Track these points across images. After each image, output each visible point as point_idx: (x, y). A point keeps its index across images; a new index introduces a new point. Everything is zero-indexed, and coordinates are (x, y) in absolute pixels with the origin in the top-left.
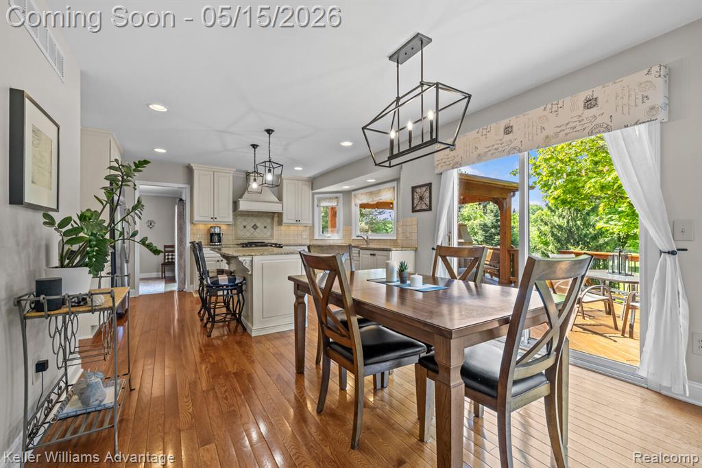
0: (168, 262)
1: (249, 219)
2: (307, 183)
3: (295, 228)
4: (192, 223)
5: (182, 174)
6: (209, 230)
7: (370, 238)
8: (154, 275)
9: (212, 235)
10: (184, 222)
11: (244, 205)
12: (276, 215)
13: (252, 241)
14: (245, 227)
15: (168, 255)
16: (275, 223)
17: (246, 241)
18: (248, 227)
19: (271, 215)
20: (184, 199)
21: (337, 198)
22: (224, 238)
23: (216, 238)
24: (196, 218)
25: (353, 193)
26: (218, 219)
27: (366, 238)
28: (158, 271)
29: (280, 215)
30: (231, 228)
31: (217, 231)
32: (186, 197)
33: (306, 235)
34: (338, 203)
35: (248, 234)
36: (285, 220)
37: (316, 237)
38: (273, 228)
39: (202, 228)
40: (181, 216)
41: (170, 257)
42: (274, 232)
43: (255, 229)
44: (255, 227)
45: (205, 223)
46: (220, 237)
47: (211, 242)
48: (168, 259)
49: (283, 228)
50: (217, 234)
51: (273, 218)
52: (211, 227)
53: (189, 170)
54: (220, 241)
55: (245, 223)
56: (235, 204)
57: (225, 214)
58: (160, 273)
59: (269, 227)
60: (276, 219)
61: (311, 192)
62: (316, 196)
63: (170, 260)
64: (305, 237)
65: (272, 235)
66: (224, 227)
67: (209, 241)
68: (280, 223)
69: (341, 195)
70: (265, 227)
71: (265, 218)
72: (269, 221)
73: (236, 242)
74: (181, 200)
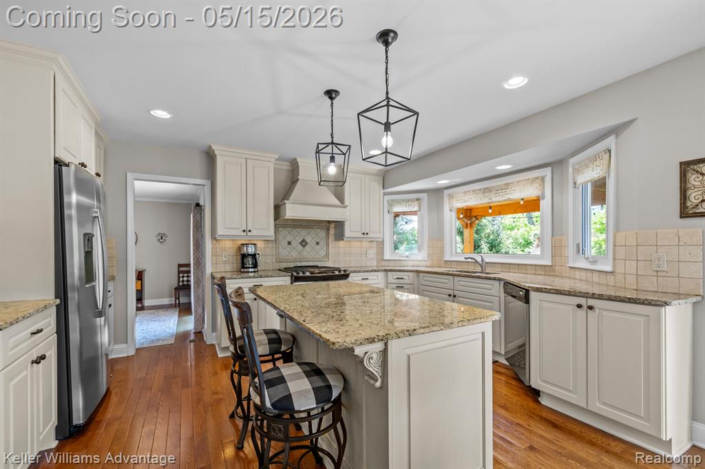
0: (183, 285)
1: (295, 231)
2: (376, 177)
3: (358, 244)
4: (214, 238)
5: (198, 163)
6: (240, 248)
7: (487, 260)
8: (166, 301)
9: (244, 256)
10: (203, 236)
11: (292, 211)
12: (332, 225)
13: (299, 264)
14: (289, 243)
15: (183, 277)
16: (331, 238)
17: (292, 265)
18: (294, 243)
19: (326, 225)
20: (201, 203)
21: (418, 199)
22: (260, 260)
23: (250, 261)
24: (220, 231)
25: (446, 192)
26: (254, 233)
27: (479, 260)
28: (171, 297)
29: (339, 225)
30: (270, 245)
31: (251, 250)
32: (205, 201)
33: (372, 252)
34: (420, 207)
35: (294, 254)
36: (347, 233)
37: (387, 256)
38: (328, 245)
39: (229, 247)
40: (199, 227)
41: (185, 279)
42: (330, 249)
43: (304, 246)
44: (304, 243)
45: (232, 238)
46: (256, 259)
47: (243, 267)
48: (183, 281)
49: (341, 243)
50: (251, 255)
51: (328, 229)
52: (243, 244)
53: (210, 157)
54: (255, 265)
55: (289, 238)
56: (278, 209)
57: (264, 226)
58: (174, 299)
59: (322, 243)
60: (332, 231)
61: (382, 191)
62: (387, 198)
63: (185, 283)
64: (371, 256)
65: (327, 255)
66: (260, 245)
67: (239, 265)
68: (340, 236)
69: (424, 196)
70: (318, 243)
71: (319, 230)
72: (323, 234)
73: (278, 266)
74: (198, 205)
